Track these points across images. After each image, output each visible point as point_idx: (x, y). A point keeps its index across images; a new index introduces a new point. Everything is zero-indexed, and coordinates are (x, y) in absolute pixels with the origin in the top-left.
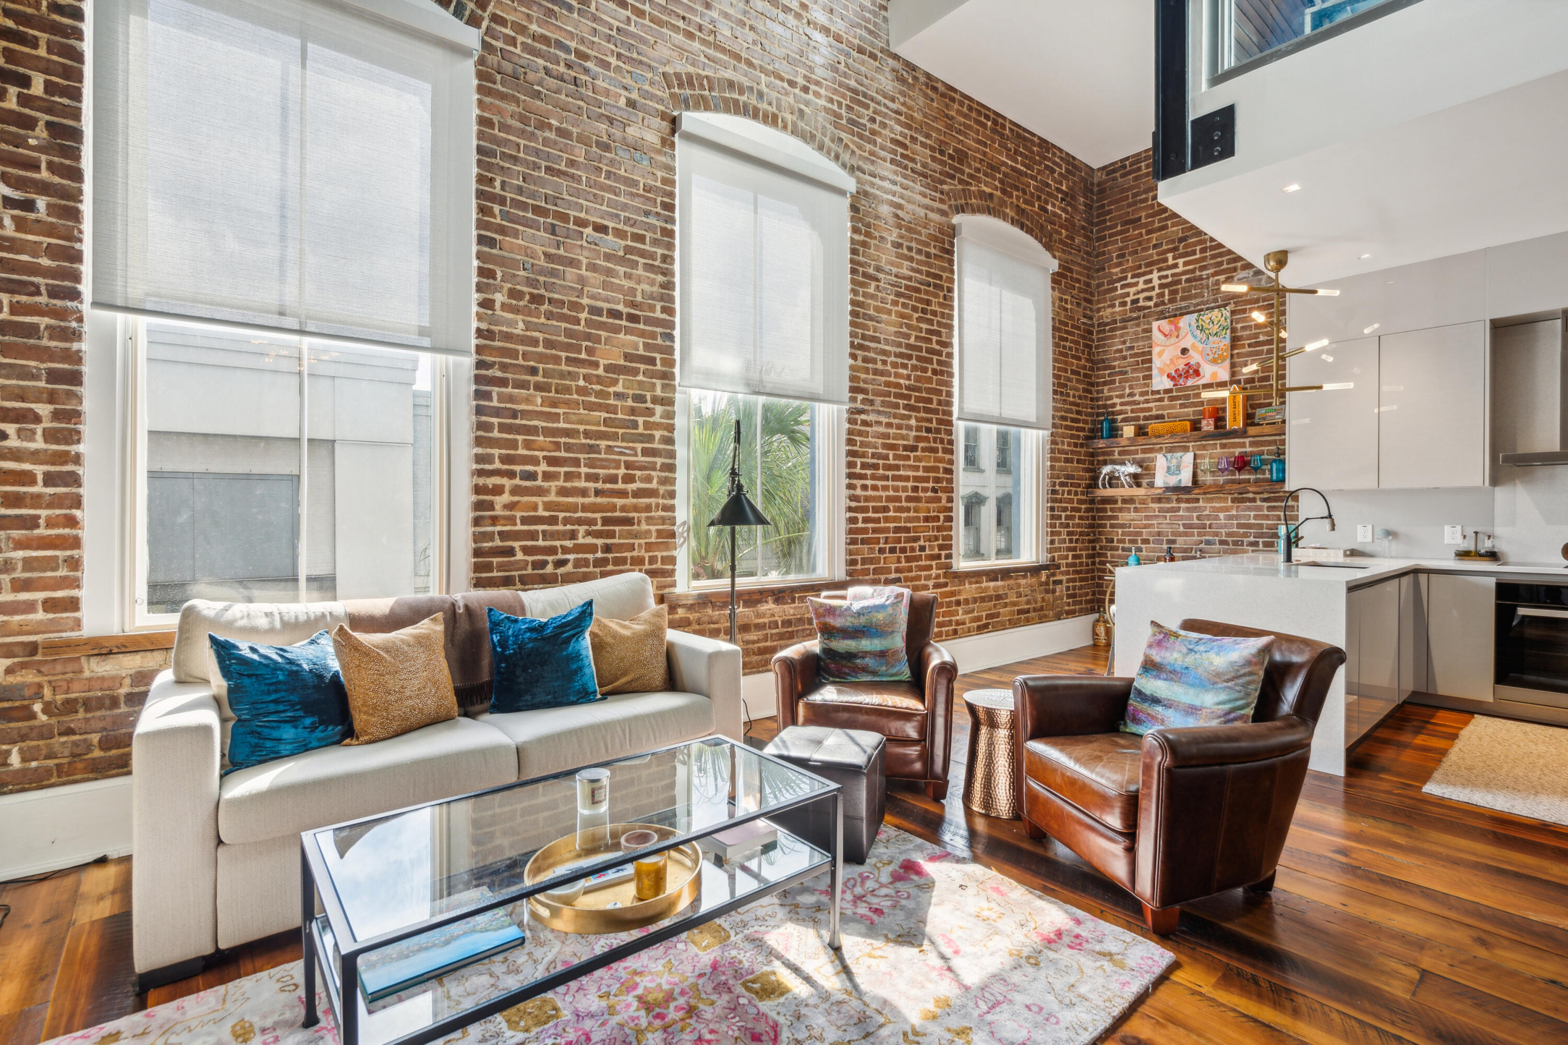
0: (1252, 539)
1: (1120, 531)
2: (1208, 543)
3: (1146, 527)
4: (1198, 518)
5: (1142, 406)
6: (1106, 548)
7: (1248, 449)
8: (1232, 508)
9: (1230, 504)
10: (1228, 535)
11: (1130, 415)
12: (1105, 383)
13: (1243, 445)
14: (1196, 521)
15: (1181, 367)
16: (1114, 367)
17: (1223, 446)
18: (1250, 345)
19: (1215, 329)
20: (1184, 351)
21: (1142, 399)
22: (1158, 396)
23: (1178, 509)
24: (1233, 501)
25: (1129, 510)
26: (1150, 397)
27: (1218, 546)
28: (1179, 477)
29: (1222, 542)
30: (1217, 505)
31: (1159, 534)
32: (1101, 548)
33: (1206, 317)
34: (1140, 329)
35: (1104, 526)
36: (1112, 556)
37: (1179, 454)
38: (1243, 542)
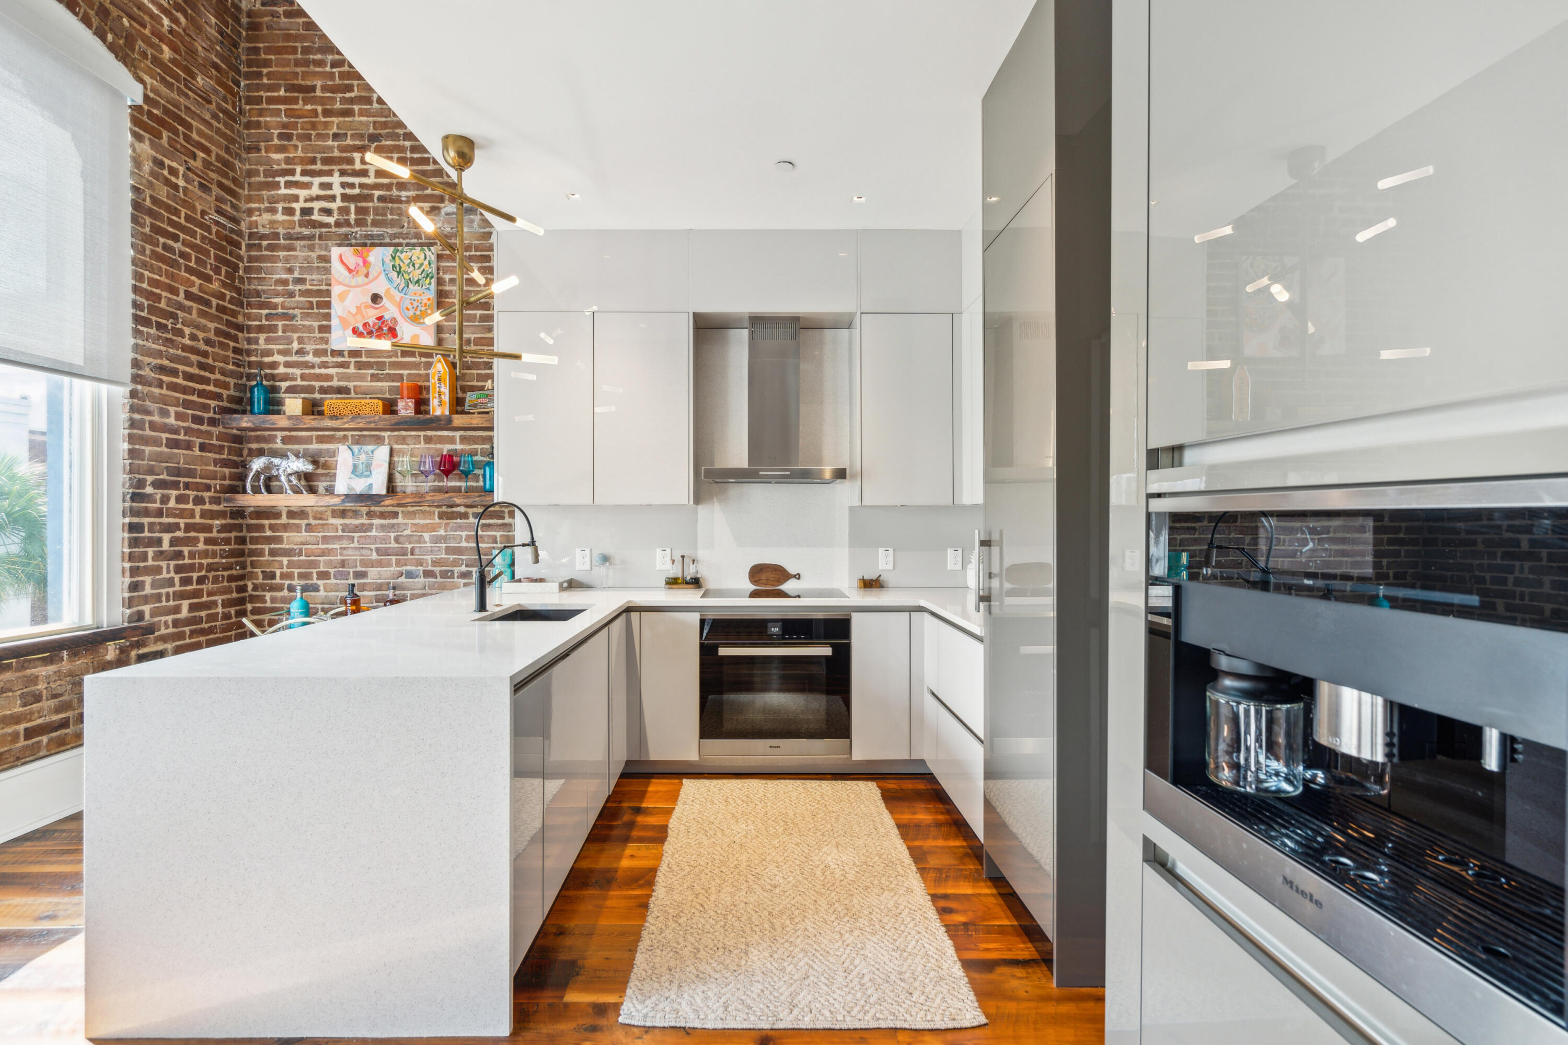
0: (464, 568)
1: (285, 560)
2: (410, 575)
3: (324, 553)
4: (397, 540)
5: (317, 371)
6: (263, 588)
7: (459, 447)
8: (439, 525)
9: (437, 520)
10: (435, 563)
11: (299, 382)
12: (260, 329)
13: (452, 440)
14: (394, 545)
15: (372, 321)
16: (275, 307)
17: (428, 440)
19: (416, 275)
20: (376, 298)
21: (317, 360)
22: (340, 359)
23: (369, 528)
24: (441, 516)
25: (297, 528)
26: (329, 359)
27: (422, 579)
28: (369, 481)
29: (427, 574)
30: (422, 522)
31: (343, 564)
32: (255, 588)
33: (405, 255)
34: (314, 255)
35: (260, 553)
36: (273, 600)
37: (369, 448)
38: (452, 572)
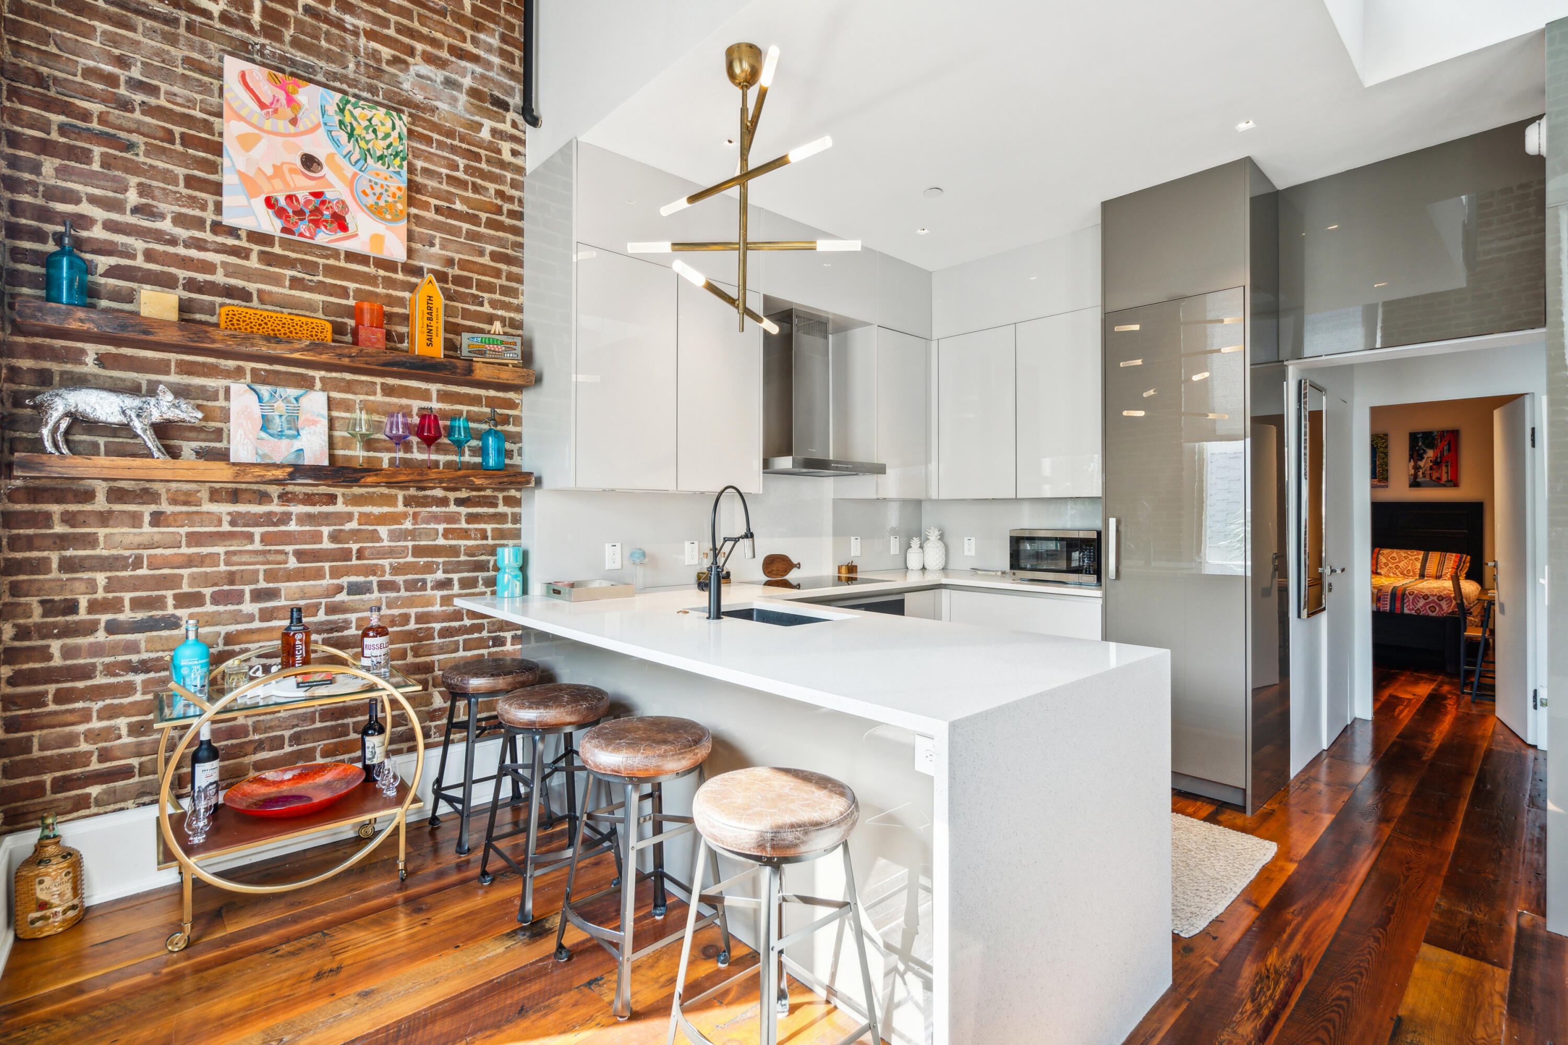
0: (440, 575)
1: (101, 578)
2: (355, 589)
3: (190, 562)
4: (334, 538)
5: (181, 251)
6: (45, 632)
7: (435, 405)
8: (405, 515)
9: (400, 508)
10: (396, 570)
11: (140, 262)
12: (45, 147)
13: (426, 396)
14: (326, 544)
15: (302, 195)
16: (86, 116)
17: (389, 391)
18: (438, 210)
19: (379, 147)
20: (309, 162)
21: (182, 233)
22: (231, 241)
23: (285, 518)
24: (408, 502)
25: (135, 520)
26: (208, 236)
27: (376, 594)
28: (297, 444)
29: (384, 586)
30: (376, 510)
31: (231, 578)
32: (23, 633)
33: (362, 113)
34: (178, 53)
35: (41, 566)
36: (67, 653)
37: (292, 392)
38: (424, 582)
